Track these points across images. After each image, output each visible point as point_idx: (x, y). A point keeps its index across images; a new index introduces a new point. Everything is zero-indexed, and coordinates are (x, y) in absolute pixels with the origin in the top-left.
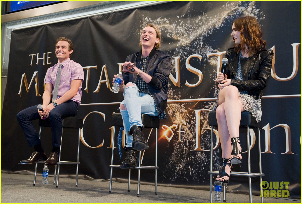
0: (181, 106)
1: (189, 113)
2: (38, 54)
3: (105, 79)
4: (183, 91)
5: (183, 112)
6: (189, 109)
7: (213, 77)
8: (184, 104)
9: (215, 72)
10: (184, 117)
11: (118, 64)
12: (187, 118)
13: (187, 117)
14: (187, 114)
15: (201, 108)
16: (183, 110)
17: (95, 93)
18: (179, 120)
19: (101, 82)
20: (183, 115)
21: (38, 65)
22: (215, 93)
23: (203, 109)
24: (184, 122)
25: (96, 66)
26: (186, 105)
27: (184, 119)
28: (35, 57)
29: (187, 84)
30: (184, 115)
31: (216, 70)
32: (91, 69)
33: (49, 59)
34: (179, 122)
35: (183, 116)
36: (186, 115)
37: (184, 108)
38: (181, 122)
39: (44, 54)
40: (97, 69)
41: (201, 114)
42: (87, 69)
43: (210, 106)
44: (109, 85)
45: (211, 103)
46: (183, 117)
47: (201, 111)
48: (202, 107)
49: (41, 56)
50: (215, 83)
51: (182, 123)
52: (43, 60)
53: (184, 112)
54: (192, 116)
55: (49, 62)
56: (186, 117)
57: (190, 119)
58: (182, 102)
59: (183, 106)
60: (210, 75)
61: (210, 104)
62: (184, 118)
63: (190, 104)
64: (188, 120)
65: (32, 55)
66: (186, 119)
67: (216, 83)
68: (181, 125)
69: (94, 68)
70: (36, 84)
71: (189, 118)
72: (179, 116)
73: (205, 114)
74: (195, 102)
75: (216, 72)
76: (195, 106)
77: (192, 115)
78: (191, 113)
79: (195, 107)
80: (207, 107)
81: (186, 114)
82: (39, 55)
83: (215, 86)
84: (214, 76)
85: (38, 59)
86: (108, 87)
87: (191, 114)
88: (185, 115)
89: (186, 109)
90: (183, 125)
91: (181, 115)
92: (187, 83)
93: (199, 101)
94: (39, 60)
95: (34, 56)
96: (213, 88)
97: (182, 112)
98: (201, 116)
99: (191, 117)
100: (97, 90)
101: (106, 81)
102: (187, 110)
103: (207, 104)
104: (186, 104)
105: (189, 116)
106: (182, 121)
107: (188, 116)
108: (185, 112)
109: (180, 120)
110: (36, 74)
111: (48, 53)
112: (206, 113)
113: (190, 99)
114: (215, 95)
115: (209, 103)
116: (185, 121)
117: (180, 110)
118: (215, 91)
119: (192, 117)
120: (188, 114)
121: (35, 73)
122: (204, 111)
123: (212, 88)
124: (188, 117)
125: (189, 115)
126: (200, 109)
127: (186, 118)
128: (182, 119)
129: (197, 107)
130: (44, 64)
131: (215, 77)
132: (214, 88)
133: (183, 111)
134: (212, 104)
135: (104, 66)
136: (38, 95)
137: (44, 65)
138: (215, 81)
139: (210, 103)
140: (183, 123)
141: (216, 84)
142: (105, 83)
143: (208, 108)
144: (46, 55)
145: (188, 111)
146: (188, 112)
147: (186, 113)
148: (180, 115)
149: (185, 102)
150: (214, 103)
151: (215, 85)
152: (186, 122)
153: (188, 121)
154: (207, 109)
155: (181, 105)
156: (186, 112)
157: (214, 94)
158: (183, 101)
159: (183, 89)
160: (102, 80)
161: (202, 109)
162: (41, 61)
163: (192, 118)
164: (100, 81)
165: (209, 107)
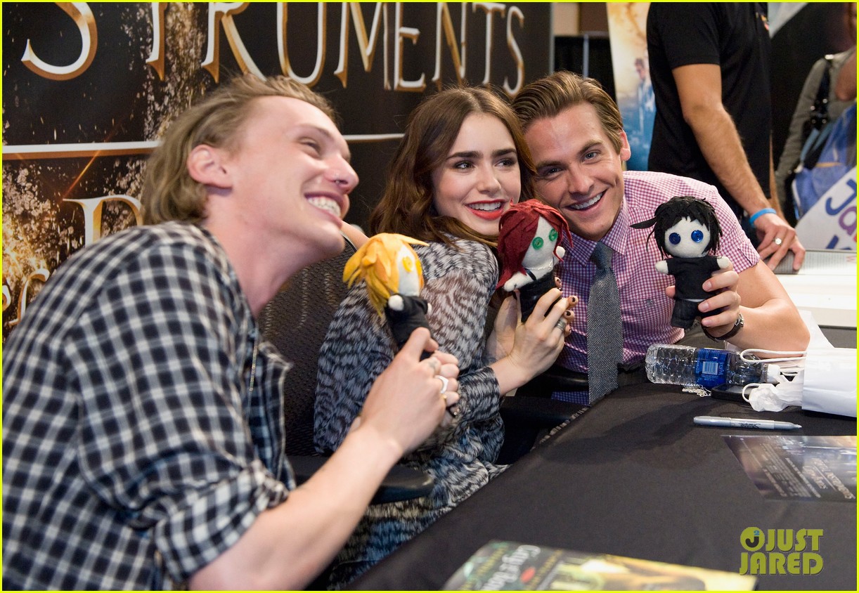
0: (14, 182)
1: (59, 218)
4: (17, 98)
5: (31, 216)
6: (58, 200)
7: (142, 43)
8: (29, 170)
9: (144, 17)
10: (38, 238)
12: (53, 246)
13: (53, 237)
14: (51, 225)
15: (105, 189)
16: (28, 200)
18: (19, 259)
20: (34, 228)
22: (147, 119)
23: (112, 196)
24: (39, 267)
26: (38, 176)
27: (39, 250)
29: (29, 62)
30: (40, 228)
31: (147, 10)
34: (20, 268)
35: (34, 237)
36: (49, 230)
37: (30, 190)
38: (27, 269)
41: (103, 220)
43: (132, 180)
45: (134, 166)
46: (32, 242)
47: (105, 204)
48: (107, 186)
50: (146, 72)
51: (33, 274)
53: (35, 213)
54: (71, 230)
56: (47, 241)
57: (66, 245)
58: (21, 158)
59: (28, 181)
60: (126, 28)
61: (131, 172)
62: (39, 247)
63: (58, 172)
64: (58, 253)
66: (48, 250)
67: (150, 72)
68: (26, 282)
71: (60, 243)
72: (16, 237)
73: (115, 217)
74: (81, 160)
75: (148, 22)
76: (83, 180)
77: (74, 225)
78: (69, 217)
79: (84, 184)
80: (123, 183)
81: (47, 225)
83: (148, 86)
84: (144, 39)
87: (69, 224)
88: (43, 232)
89: (42, 200)
90: (37, 280)
91: (26, 233)
92: (29, 56)
93: (96, 155)
96: (141, 95)
97: (25, 217)
98: (102, 226)
99: (67, 236)
102: (47, 204)
103: (124, 171)
104: (37, 169)
105: (61, 234)
106: (33, 261)
107: (57, 233)
108: (40, 211)
109: (21, 256)
112: (120, 212)
113: (52, 142)
114: (147, 129)
115: (128, 165)
116: (43, 263)
117: (16, 205)
118: (149, 112)
119: (71, 238)
120: (54, 225)
122: (113, 203)
123: (138, 96)
124: (58, 239)
125: (61, 230)
126: (100, 194)
127: (49, 245)
128: (29, 250)
129: (91, 186)
131: (147, 45)
132: (144, 94)
133: (28, 208)
134: (138, 169)
138: (147, 61)
139: (131, 165)
140: (38, 272)
141: (150, 79)
143: (127, 189)
145: (53, 208)
146: (54, 212)
147: (47, 219)
148: (19, 228)
149: (32, 161)
150: (143, 165)
151: (148, 81)
152: (49, 263)
153: (58, 259)
154: (124, 192)
155: (15, 176)
156: (44, 214)
157: (144, 122)
158: (21, 154)
159: (16, 89)
161: (106, 194)
163: (71, 244)
165: (129, 184)
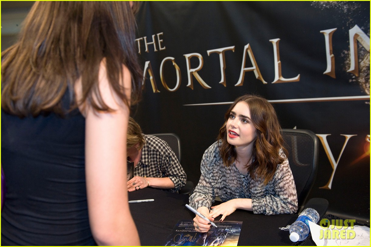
2: (145, 38)
3: (252, 66)
11: (270, 40)
17: (237, 86)
19: (244, 71)
21: (148, 52)
25: (232, 47)
28: (142, 42)
32: (225, 53)
33: (161, 42)
39: (153, 36)
40: (235, 50)
42: (220, 52)
44: (259, 74)
49: (149, 40)
52: (153, 44)
55: (162, 47)
65: (138, 39)
69: (230, 51)
70: (151, 78)
82: (147, 39)
85: (146, 44)
86: (259, 77)
94: (148, 45)
95: (140, 41)
100: (239, 82)
101: (254, 70)
110: (149, 65)
111: (158, 35)
121: (147, 63)
130: (155, 50)
135: (246, 47)
136: (156, 91)
137: (156, 52)
142: (252, 72)
144: (156, 38)
160: (246, 66)
162: (151, 47)
164: (243, 69)
